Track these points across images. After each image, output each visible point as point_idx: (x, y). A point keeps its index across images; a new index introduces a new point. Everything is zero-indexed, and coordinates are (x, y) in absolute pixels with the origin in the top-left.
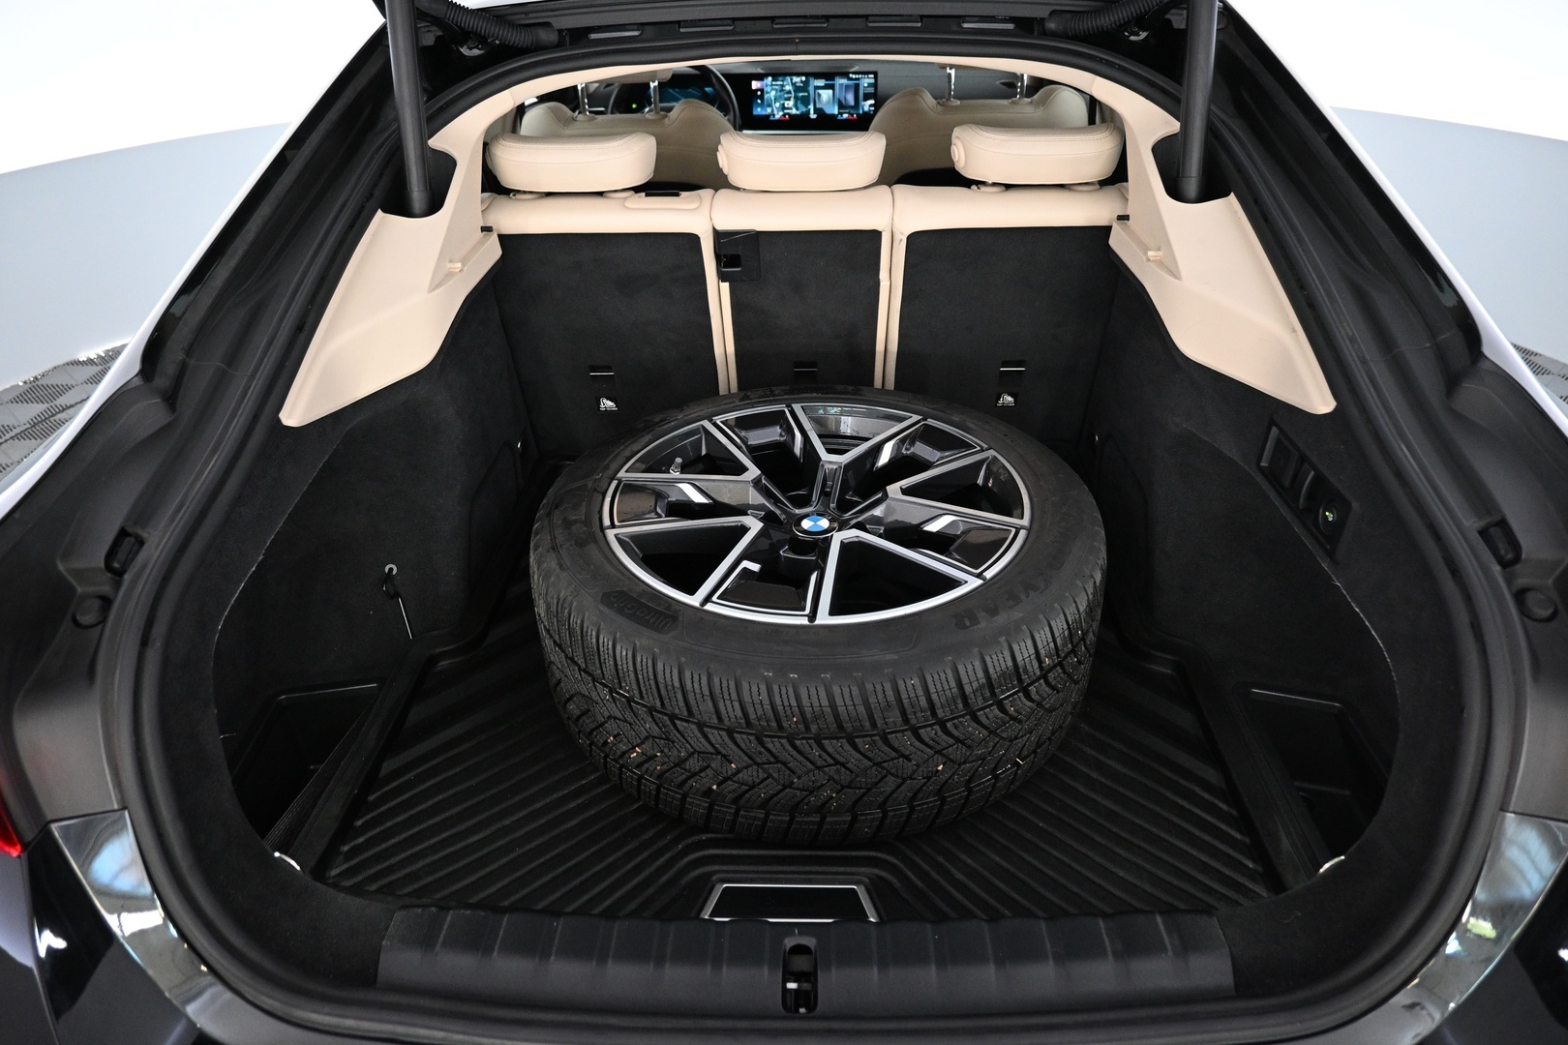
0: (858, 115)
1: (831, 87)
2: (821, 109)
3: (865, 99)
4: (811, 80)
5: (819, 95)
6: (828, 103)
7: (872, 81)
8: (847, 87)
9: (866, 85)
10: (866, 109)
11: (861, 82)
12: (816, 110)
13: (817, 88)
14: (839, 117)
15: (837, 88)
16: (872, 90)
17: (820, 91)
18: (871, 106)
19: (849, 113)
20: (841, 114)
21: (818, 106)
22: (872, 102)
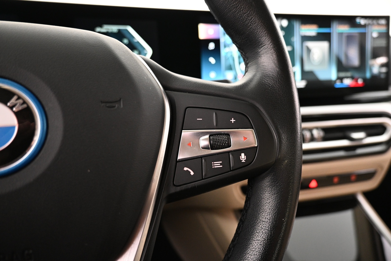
0: (365, 80)
1: (326, 37)
2: (311, 73)
3: (375, 56)
4: (297, 25)
5: (309, 50)
6: (322, 62)
7: (383, 29)
8: (349, 38)
9: (375, 35)
10: (376, 70)
11: (368, 30)
12: (305, 74)
13: (306, 38)
14: (338, 85)
15: (335, 38)
16: (382, 43)
17: (311, 44)
18: (383, 65)
19: (352, 78)
20: (341, 79)
21: (307, 68)
22: (382, 60)
